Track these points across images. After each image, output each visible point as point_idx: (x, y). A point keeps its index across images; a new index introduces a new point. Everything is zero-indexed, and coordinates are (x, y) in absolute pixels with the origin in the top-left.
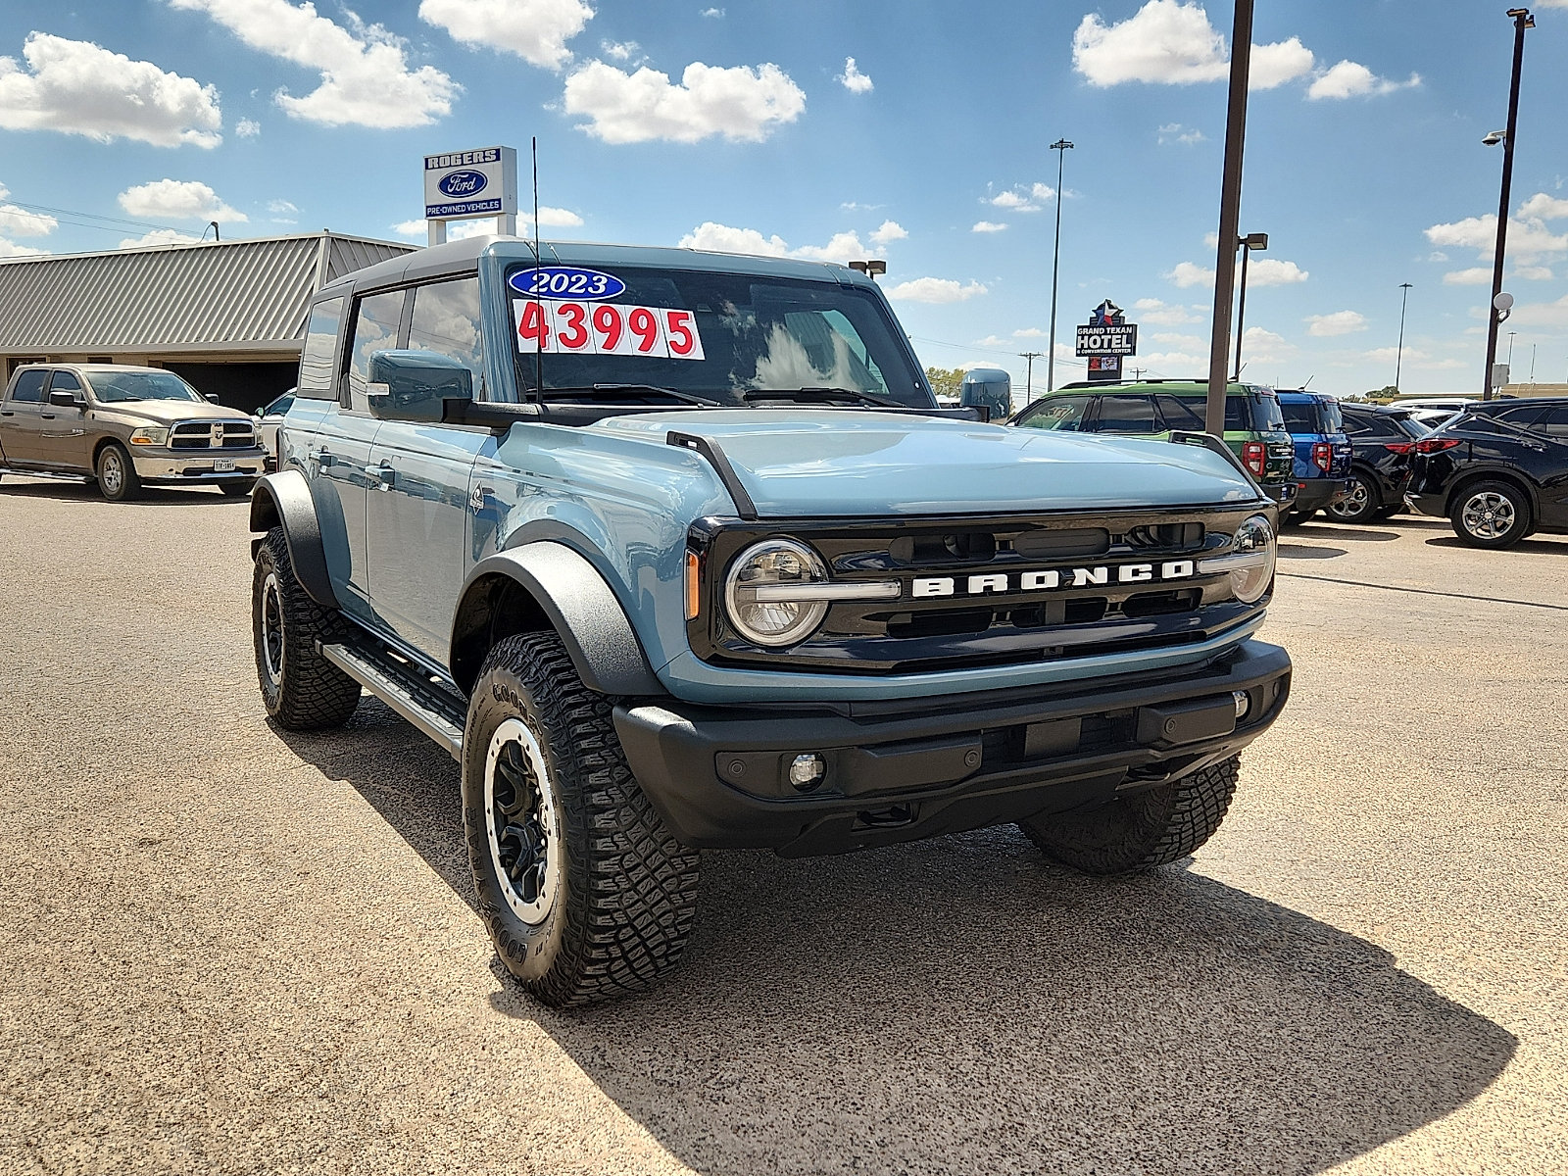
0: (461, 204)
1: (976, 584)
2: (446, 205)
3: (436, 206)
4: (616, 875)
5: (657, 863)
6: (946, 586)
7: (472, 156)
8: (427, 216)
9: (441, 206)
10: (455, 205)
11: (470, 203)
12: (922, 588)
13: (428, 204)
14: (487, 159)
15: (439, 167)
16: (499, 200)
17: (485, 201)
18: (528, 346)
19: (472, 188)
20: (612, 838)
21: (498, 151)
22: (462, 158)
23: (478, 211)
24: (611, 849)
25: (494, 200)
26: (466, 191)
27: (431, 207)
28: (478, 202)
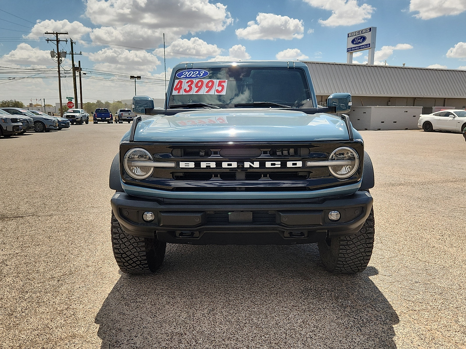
0: (358, 47)
1: (203, 165)
2: (353, 48)
3: (350, 48)
4: (119, 239)
5: (130, 238)
6: (192, 165)
7: (362, 31)
8: (347, 52)
9: (351, 48)
10: (356, 47)
11: (360, 46)
12: (182, 165)
13: (348, 48)
14: (367, 32)
15: (352, 36)
16: (370, 44)
17: (365, 45)
18: (175, 93)
19: (361, 41)
20: (117, 229)
21: (370, 29)
22: (359, 32)
23: (363, 48)
24: (117, 232)
25: (368, 44)
26: (360, 42)
27: (348, 49)
28: (363, 46)
